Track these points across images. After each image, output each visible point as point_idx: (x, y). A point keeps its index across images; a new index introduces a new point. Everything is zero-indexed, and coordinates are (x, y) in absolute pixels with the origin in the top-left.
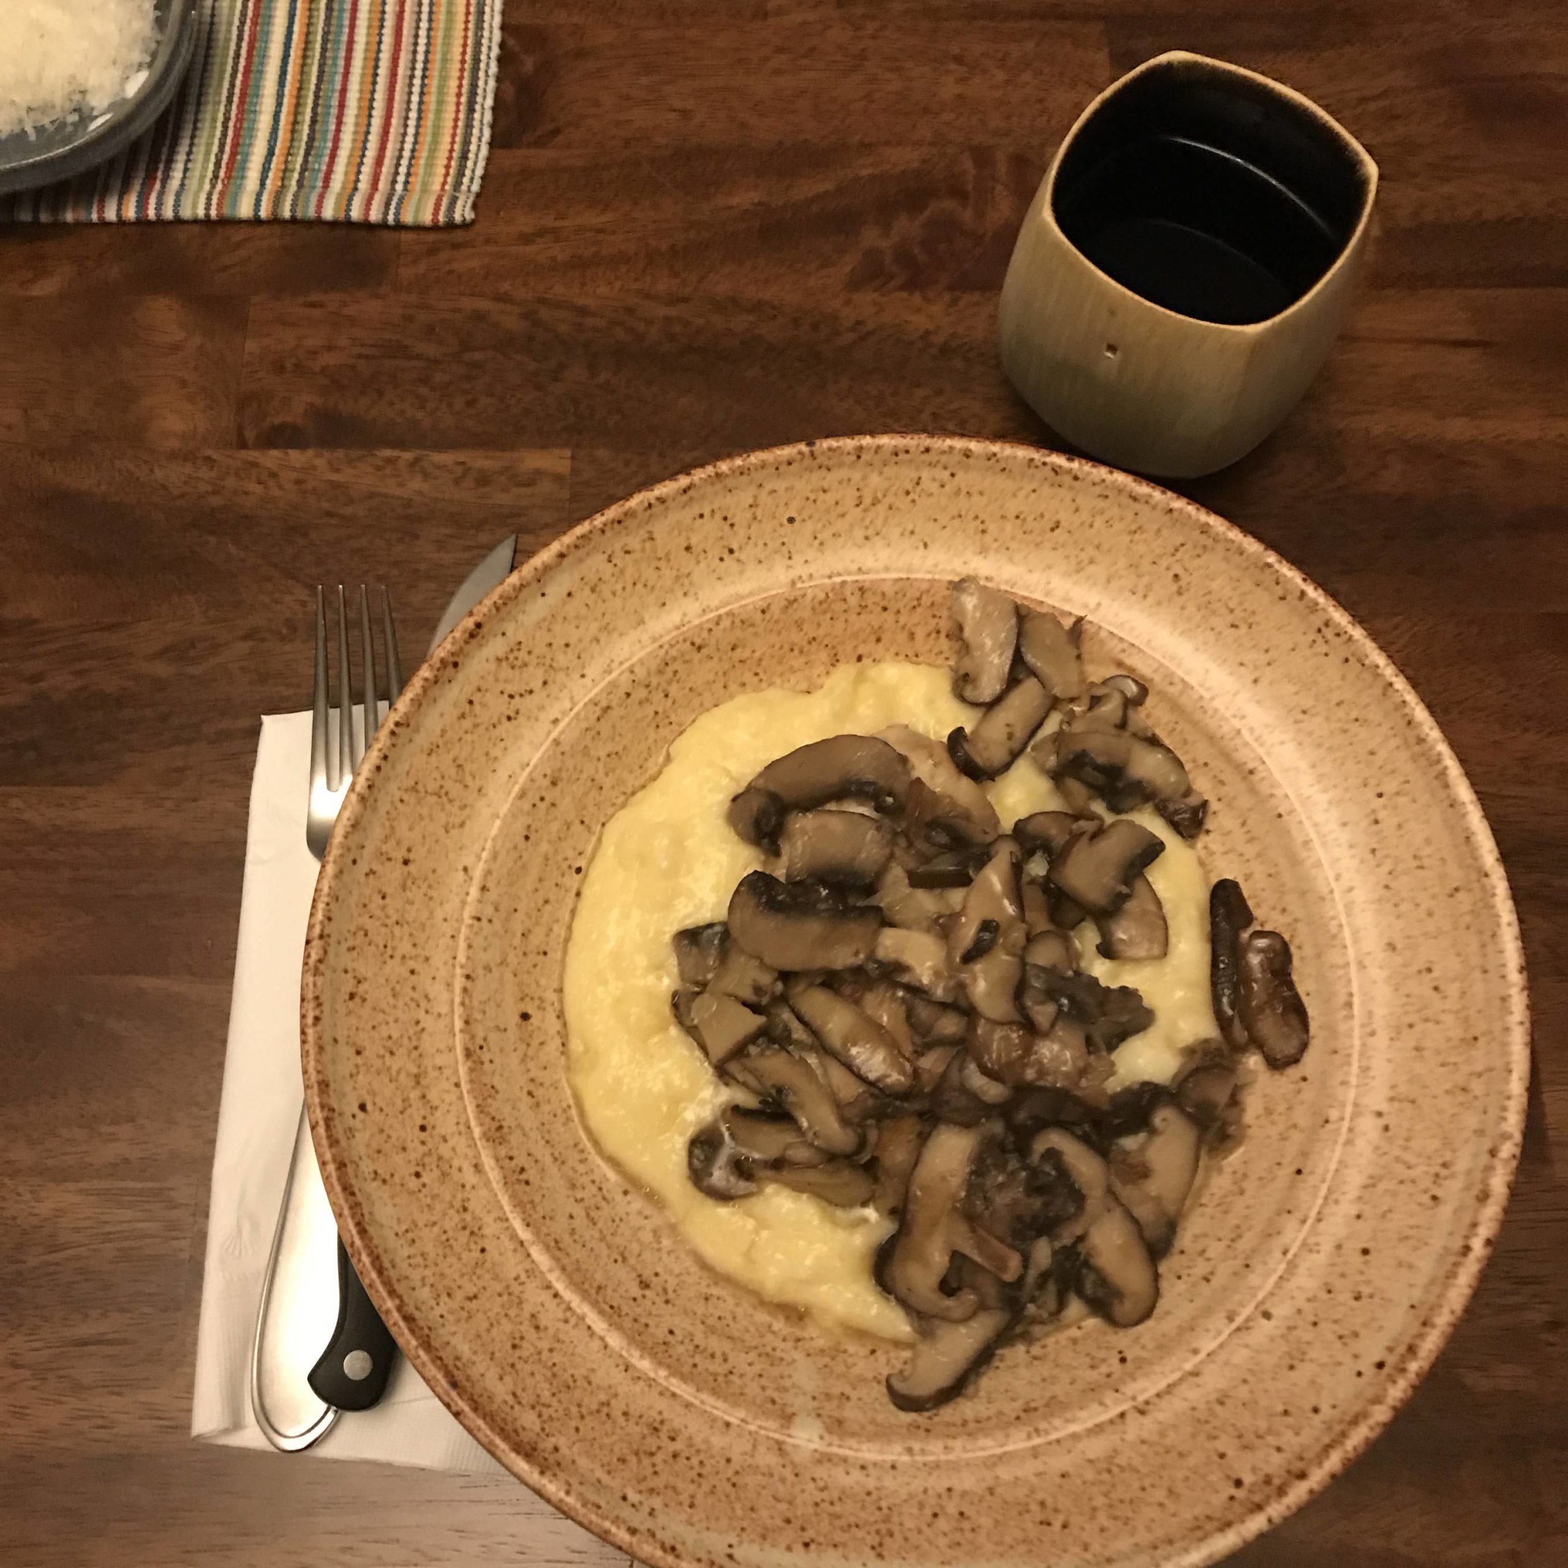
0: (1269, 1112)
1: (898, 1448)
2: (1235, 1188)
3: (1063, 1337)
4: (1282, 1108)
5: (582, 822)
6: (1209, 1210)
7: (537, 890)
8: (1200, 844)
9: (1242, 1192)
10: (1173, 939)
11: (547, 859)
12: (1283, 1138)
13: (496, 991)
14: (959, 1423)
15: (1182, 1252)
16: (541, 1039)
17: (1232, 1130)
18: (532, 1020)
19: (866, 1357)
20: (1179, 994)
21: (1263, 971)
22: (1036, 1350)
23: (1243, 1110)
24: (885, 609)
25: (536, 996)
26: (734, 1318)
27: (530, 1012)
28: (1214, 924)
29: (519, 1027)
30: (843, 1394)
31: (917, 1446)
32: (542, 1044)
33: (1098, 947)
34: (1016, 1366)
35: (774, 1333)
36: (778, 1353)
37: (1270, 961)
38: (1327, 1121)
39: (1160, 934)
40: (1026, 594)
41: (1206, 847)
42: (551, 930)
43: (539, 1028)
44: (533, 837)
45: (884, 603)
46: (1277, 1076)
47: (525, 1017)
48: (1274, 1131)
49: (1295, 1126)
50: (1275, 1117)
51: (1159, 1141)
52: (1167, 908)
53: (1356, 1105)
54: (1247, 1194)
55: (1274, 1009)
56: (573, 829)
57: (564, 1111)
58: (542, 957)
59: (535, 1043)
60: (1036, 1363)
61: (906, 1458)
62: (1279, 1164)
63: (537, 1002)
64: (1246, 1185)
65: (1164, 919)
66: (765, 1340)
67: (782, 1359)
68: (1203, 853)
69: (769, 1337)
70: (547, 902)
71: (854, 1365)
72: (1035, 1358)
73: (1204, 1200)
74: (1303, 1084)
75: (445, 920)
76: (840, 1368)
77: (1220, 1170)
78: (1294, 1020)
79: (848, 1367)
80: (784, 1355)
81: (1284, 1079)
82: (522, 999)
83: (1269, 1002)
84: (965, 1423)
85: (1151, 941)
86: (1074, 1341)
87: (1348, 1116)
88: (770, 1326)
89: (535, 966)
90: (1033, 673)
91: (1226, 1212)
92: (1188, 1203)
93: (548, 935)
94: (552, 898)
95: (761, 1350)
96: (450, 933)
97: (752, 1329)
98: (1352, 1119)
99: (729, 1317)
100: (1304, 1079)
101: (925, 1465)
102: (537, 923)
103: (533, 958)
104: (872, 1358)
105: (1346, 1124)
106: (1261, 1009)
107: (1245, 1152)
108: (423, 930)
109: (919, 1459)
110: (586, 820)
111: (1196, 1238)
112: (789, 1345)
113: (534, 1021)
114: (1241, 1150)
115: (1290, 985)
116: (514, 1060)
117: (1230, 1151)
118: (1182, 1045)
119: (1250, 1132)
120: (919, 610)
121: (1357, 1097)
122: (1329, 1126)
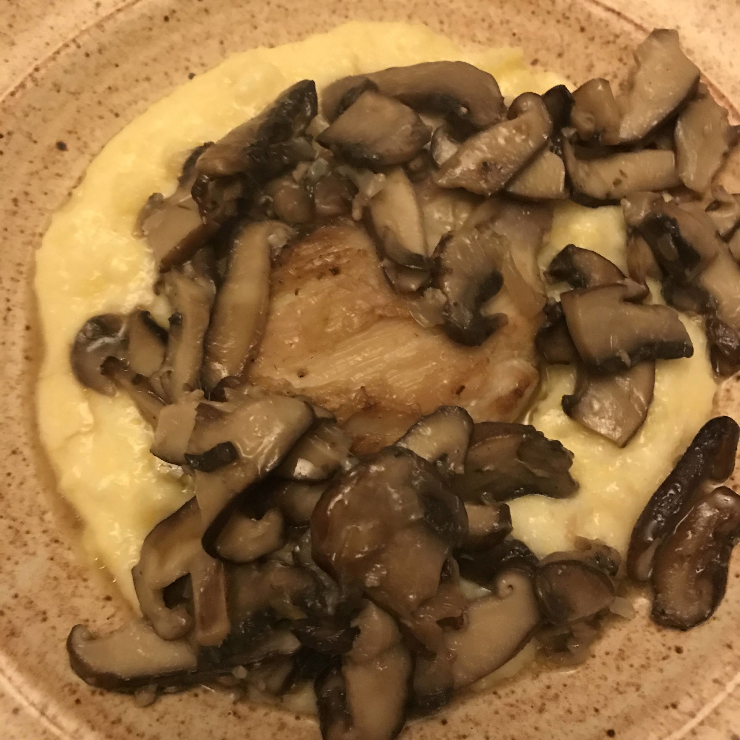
0: (622, 655)
1: (36, 696)
2: (538, 702)
3: (274, 716)
4: (637, 661)
5: (222, 43)
6: (498, 703)
7: (146, 64)
8: (725, 384)
9: (541, 710)
10: (642, 439)
11: (172, 48)
12: (618, 690)
13: (51, 109)
14: (112, 718)
15: (444, 722)
16: (61, 172)
17: (574, 646)
18: (66, 153)
19: (97, 599)
20: (613, 487)
21: (706, 528)
22: (242, 708)
23: (599, 637)
24: (582, 30)
25: (84, 139)
26: (21, 483)
27: (69, 146)
28: (690, 450)
29: (50, 149)
30: (44, 613)
31: (52, 710)
32: (58, 175)
33: (565, 397)
34: (212, 707)
35: (42, 520)
36: (27, 538)
37: (720, 523)
38: (674, 706)
39: (632, 424)
40: (714, 82)
41: (728, 391)
42: (136, 102)
43: (66, 163)
44: (172, 22)
45: (584, 24)
46: (653, 629)
47: (61, 146)
48: (613, 677)
49: (638, 688)
50: (625, 665)
51: (493, 604)
52: (656, 409)
53: (716, 712)
54: (546, 716)
55: (693, 568)
56: (210, 41)
57: (34, 235)
58: (112, 116)
59: (54, 169)
60: (231, 717)
61: (34, 713)
62: (597, 710)
63: (80, 144)
64: (550, 706)
65: (646, 414)
66: (28, 519)
67: (25, 545)
68: (722, 394)
69: (34, 520)
70: (148, 79)
71: (81, 596)
72: (235, 713)
73: (501, 692)
74: (673, 654)
75: (52, 28)
76: (66, 589)
77: (536, 676)
78: (707, 588)
79: (74, 595)
80: (30, 543)
81: (658, 636)
82: (70, 132)
83: (694, 558)
84: (118, 721)
85: (618, 423)
86: (282, 726)
87: (700, 717)
88: (44, 513)
89: (101, 117)
90: (674, 148)
91: (512, 717)
92: (484, 683)
93: (130, 104)
94: (155, 79)
95: (16, 525)
96: (47, 40)
97: (27, 503)
98: (702, 723)
99: (18, 480)
100: (679, 650)
101: (45, 732)
102: (127, 89)
103: (103, 111)
104: (101, 603)
105: (693, 723)
106: (681, 558)
107: (571, 676)
108: (27, 21)
109: (45, 723)
110: (226, 43)
111: (467, 719)
112: (46, 538)
113: (67, 155)
114: (572, 672)
115: (726, 557)
116: (24, 168)
117: (559, 666)
118: (581, 535)
119: (590, 661)
120: (612, 47)
121: (722, 704)
122: (673, 712)
